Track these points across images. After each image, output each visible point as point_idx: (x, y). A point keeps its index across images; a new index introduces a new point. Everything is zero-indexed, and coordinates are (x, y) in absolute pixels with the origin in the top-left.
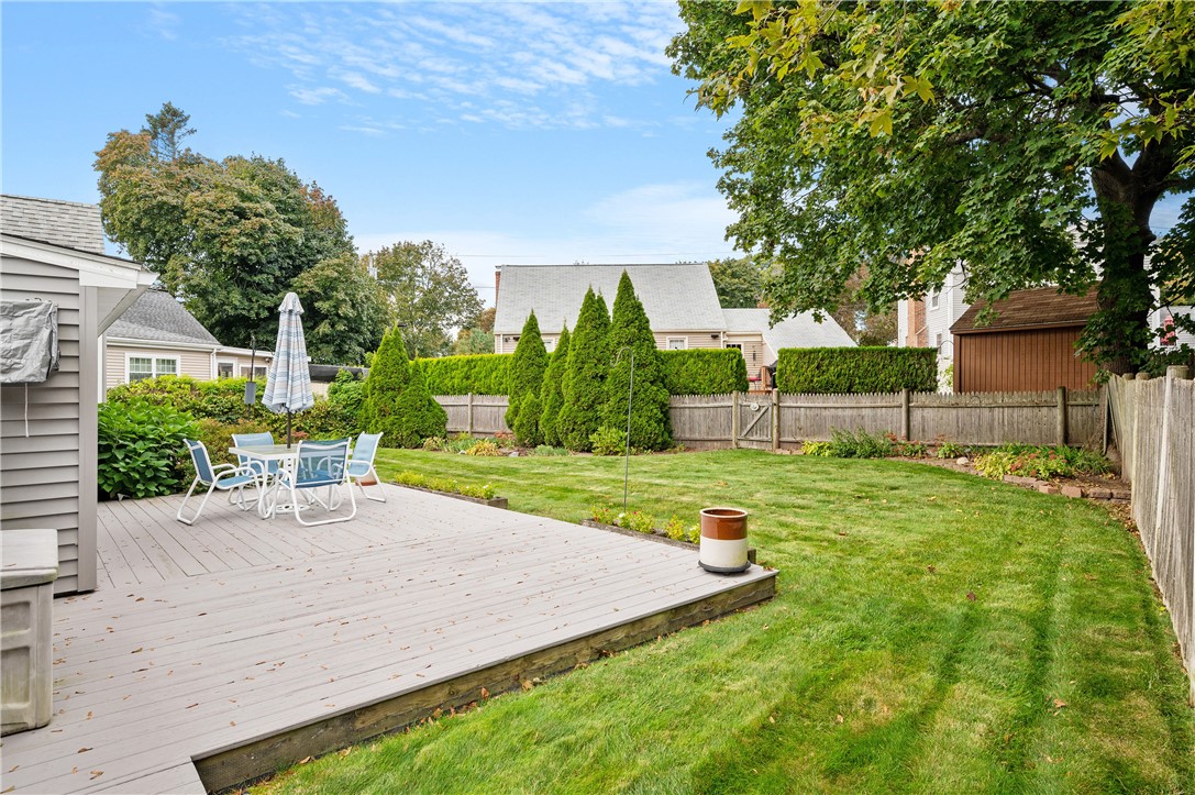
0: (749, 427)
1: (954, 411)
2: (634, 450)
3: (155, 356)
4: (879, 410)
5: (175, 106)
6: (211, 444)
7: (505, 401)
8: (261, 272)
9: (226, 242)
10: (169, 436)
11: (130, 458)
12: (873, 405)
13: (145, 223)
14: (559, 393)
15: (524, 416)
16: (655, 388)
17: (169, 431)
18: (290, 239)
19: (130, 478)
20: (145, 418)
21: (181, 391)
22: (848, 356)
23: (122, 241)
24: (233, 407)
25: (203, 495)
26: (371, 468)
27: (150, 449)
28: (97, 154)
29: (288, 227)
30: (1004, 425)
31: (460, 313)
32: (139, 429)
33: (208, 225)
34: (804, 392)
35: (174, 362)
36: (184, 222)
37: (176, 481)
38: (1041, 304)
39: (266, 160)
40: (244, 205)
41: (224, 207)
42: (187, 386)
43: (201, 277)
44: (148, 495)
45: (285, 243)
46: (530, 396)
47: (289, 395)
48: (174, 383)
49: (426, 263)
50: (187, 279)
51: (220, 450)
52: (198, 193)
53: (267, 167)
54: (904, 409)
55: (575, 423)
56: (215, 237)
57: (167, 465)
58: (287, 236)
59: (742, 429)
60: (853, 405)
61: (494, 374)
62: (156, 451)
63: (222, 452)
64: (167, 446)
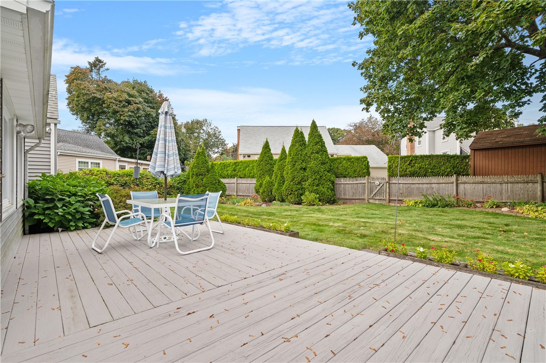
0: (374, 193)
1: (481, 185)
2: (321, 203)
3: (90, 161)
4: (441, 185)
5: (100, 58)
6: (115, 199)
7: (254, 181)
8: (138, 128)
9: (122, 115)
10: (91, 194)
11: (66, 207)
12: (438, 182)
13: (87, 105)
14: (282, 177)
15: (265, 187)
16: (330, 174)
17: (90, 191)
18: (150, 114)
19: (66, 218)
20: (77, 183)
21: (101, 175)
22: (425, 159)
23: (77, 115)
24: (126, 183)
25: (111, 229)
26: (216, 213)
27: (79, 201)
28: (66, 76)
29: (149, 109)
30: (508, 192)
31: (218, 148)
32: (73, 190)
33: (114, 107)
34: (402, 176)
35: (99, 164)
36: (104, 105)
37: (95, 220)
38: (517, 135)
39: (139, 81)
40: (130, 99)
41: (121, 99)
42: (105, 173)
43: (111, 129)
44: (77, 228)
45: (148, 115)
46: (267, 178)
47: (166, 166)
48: (98, 171)
49: (204, 128)
50: (105, 130)
51: (120, 202)
52: (110, 93)
53: (140, 84)
54: (455, 184)
55: (292, 190)
56: (118, 112)
57: (89, 211)
58: (148, 113)
59: (371, 194)
60: (428, 182)
61: (247, 169)
62: (83, 203)
63: (122, 204)
64: (89, 200)
